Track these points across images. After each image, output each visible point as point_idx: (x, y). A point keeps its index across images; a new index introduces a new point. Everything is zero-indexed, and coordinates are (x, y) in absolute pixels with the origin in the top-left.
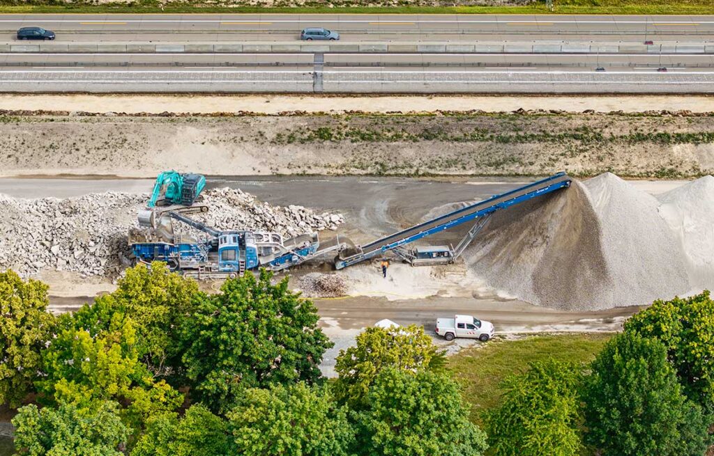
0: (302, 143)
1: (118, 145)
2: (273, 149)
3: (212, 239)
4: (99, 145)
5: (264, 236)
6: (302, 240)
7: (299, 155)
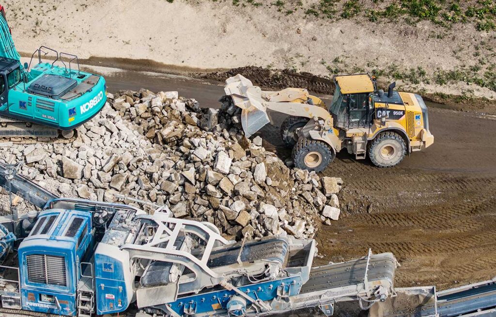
0: (372, 20)
2: (309, 27)
5: (162, 227)
6: (259, 257)
7: (361, 45)
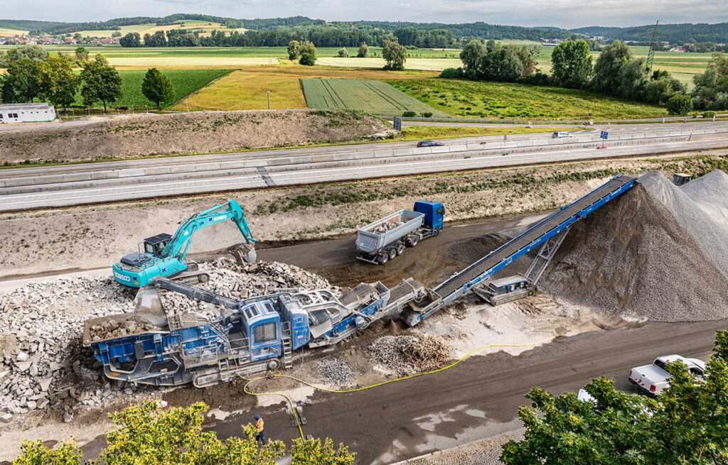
0: (285, 211)
1: (79, 236)
2: (257, 220)
3: (229, 313)
4: (56, 238)
5: (310, 296)
7: (285, 223)
